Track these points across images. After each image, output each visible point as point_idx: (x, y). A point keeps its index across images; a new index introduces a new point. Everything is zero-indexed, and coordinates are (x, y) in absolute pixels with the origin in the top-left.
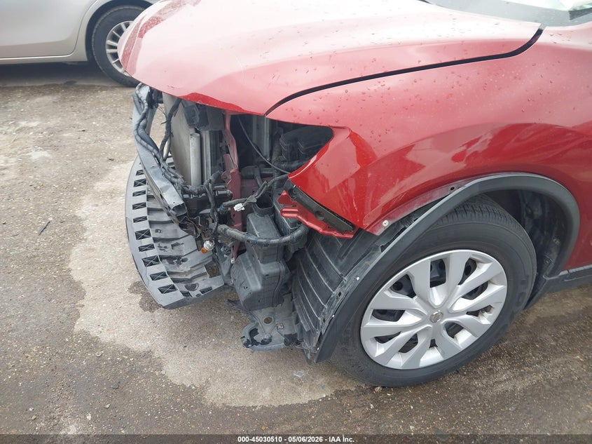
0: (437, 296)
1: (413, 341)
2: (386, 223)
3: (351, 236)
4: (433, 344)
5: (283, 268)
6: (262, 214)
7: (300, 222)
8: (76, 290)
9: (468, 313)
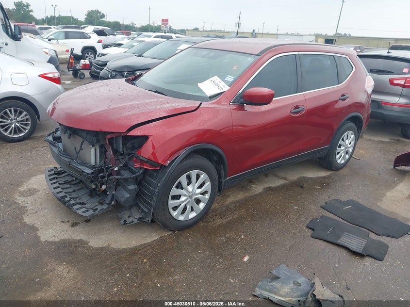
0: (190, 188)
1: (185, 209)
2: (169, 162)
3: (159, 168)
4: (192, 210)
5: (137, 186)
6: (126, 170)
7: (142, 168)
8: (33, 228)
9: (201, 194)
